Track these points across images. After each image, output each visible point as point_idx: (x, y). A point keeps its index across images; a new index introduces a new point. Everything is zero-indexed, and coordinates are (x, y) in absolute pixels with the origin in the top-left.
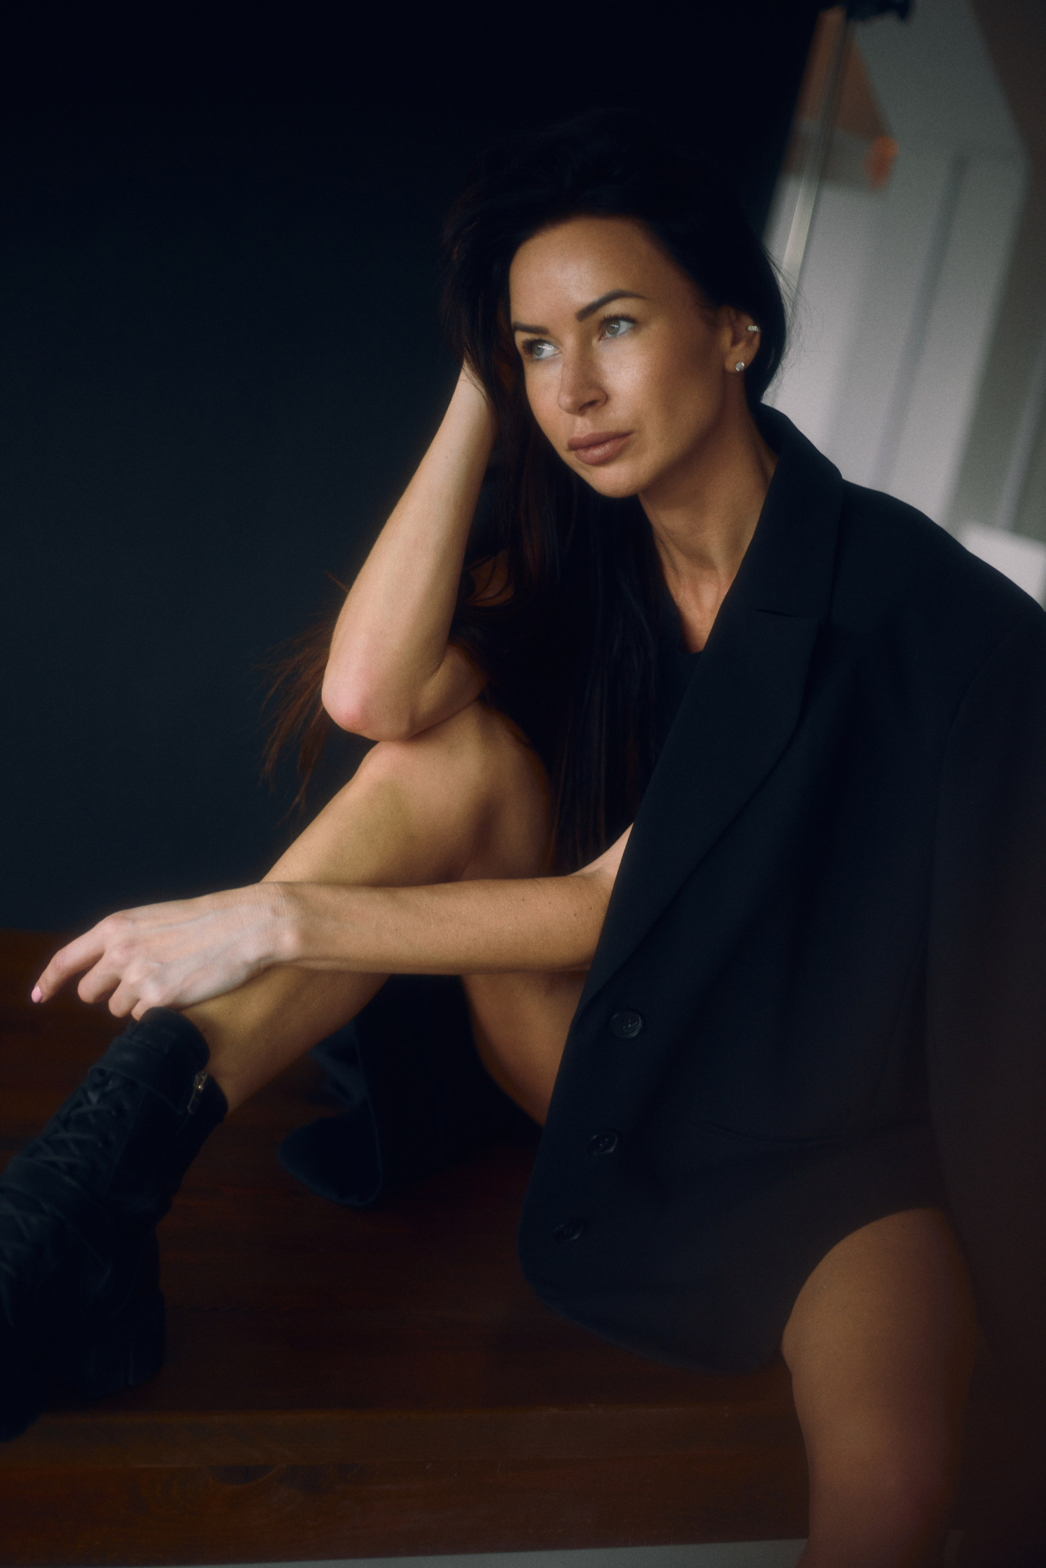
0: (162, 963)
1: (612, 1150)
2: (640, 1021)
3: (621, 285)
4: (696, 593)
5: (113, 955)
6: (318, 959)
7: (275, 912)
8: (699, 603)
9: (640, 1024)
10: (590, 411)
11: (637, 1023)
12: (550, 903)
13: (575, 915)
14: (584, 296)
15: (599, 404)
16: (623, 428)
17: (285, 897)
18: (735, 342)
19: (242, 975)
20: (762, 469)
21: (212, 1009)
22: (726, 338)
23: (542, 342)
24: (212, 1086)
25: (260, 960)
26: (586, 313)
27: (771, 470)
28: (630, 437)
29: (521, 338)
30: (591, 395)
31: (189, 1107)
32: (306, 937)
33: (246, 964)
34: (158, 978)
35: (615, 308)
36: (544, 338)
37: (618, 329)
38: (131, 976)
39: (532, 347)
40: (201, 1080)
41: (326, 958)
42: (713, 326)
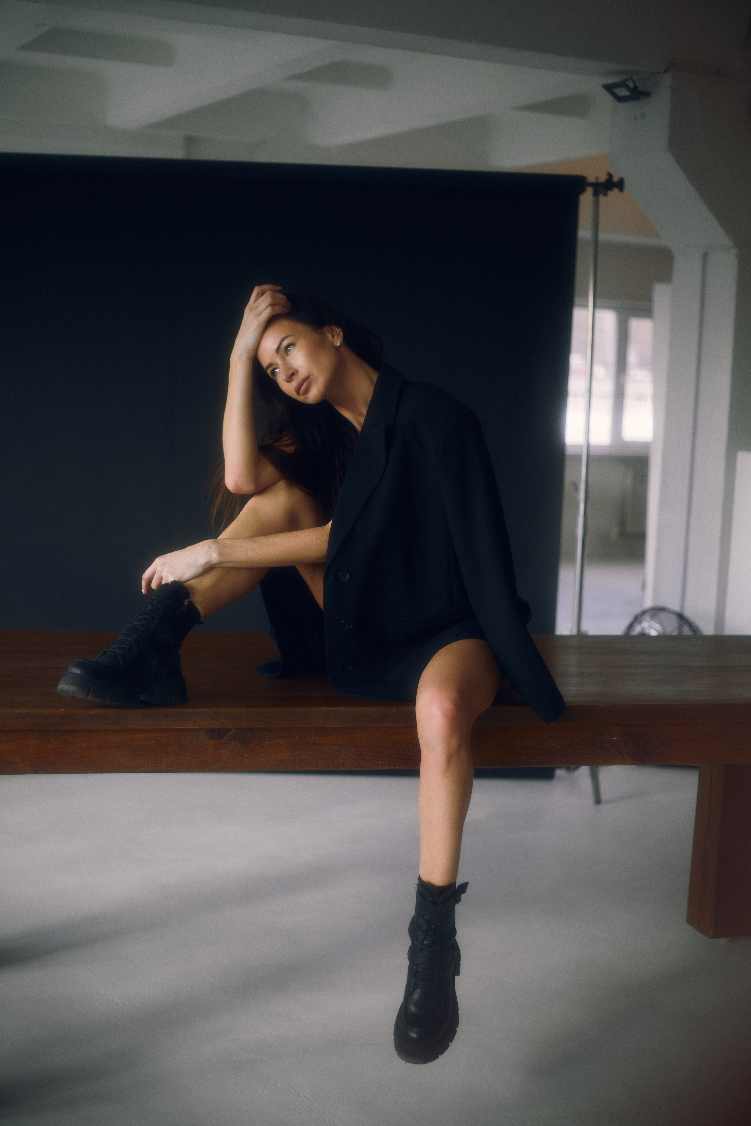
0: (173, 568)
3: (284, 335)
5: (159, 569)
6: (226, 562)
7: (209, 547)
9: (349, 576)
10: (294, 377)
11: (347, 575)
12: (308, 537)
13: (317, 539)
14: (275, 346)
15: (296, 374)
16: (306, 376)
17: (212, 542)
18: (333, 337)
19: (200, 570)
21: (192, 582)
22: (330, 336)
23: (275, 369)
25: (206, 564)
26: (278, 350)
28: (310, 378)
29: (269, 371)
30: (290, 372)
31: (182, 609)
32: (221, 554)
33: (201, 566)
34: (172, 573)
35: (285, 343)
36: (274, 367)
37: (290, 349)
38: (164, 575)
39: (273, 372)
40: (186, 601)
41: (229, 562)
42: (323, 334)
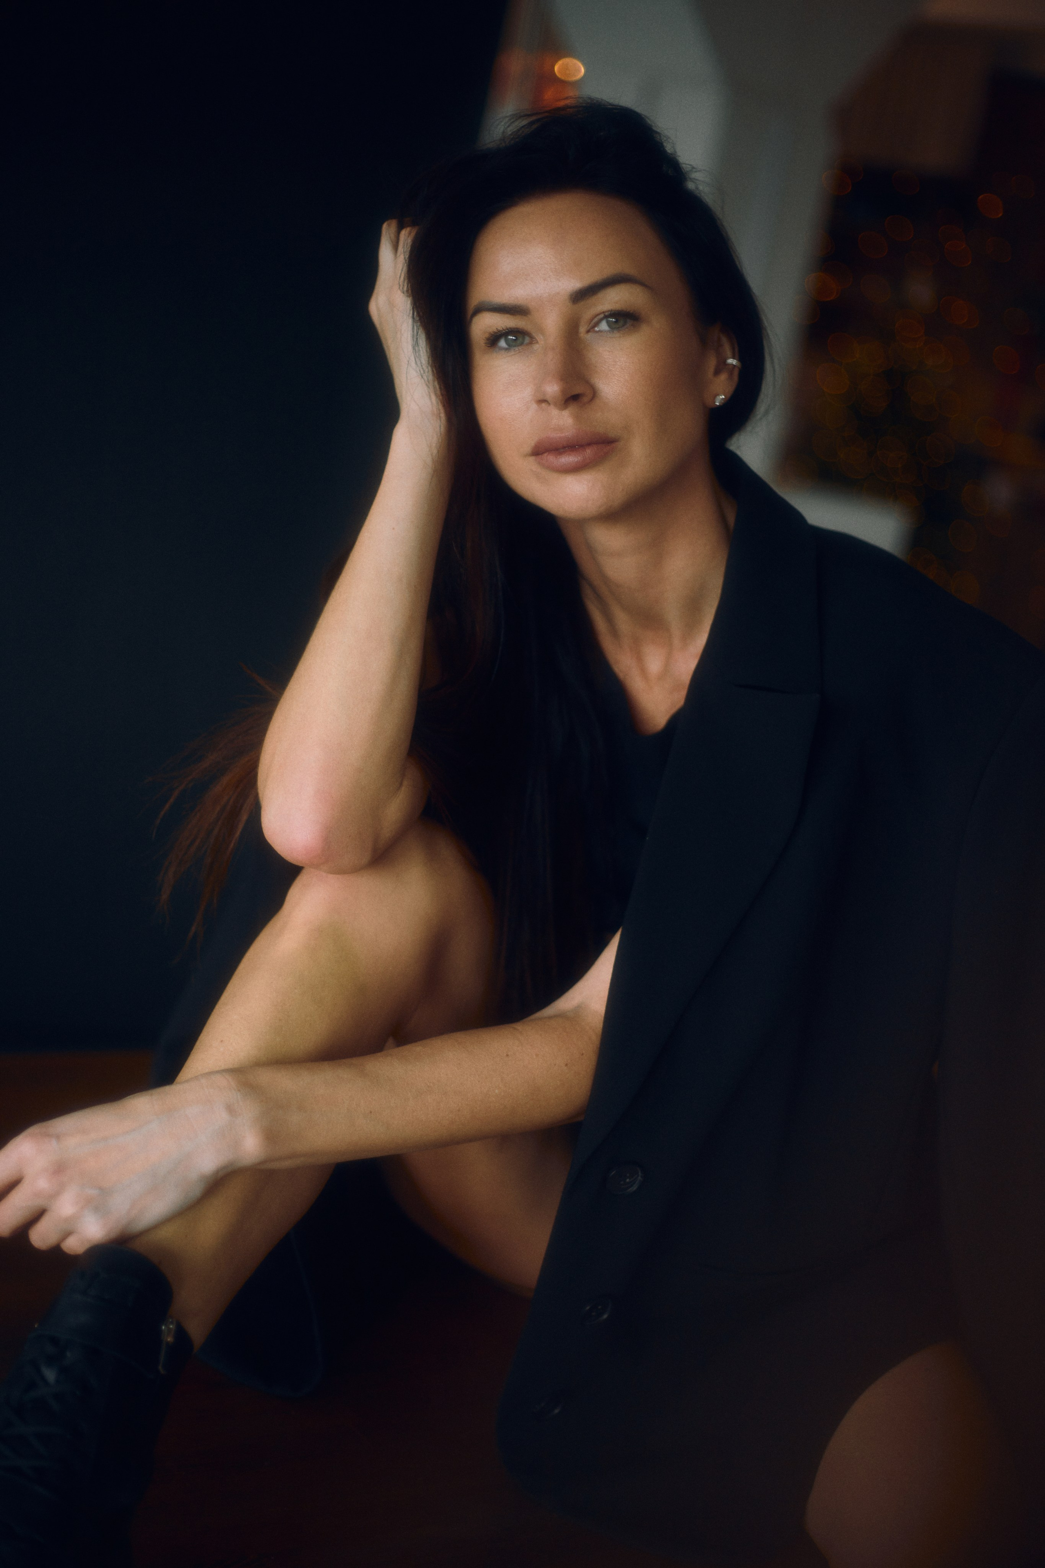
1: (605, 1316)
2: (640, 1174)
4: (640, 659)
7: (230, 1110)
8: (643, 671)
9: (639, 1178)
11: (636, 1176)
12: (537, 1055)
13: (566, 1065)
15: (585, 400)
17: (239, 1091)
19: (196, 1191)
20: (723, 519)
24: (181, 1334)
25: (217, 1170)
27: (731, 519)
31: (160, 1368)
33: (202, 1178)
40: (169, 1330)
